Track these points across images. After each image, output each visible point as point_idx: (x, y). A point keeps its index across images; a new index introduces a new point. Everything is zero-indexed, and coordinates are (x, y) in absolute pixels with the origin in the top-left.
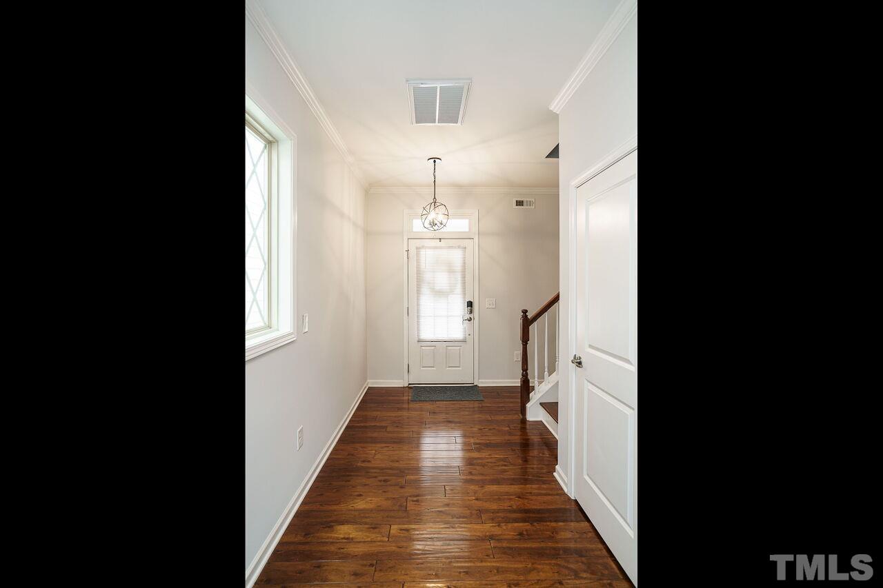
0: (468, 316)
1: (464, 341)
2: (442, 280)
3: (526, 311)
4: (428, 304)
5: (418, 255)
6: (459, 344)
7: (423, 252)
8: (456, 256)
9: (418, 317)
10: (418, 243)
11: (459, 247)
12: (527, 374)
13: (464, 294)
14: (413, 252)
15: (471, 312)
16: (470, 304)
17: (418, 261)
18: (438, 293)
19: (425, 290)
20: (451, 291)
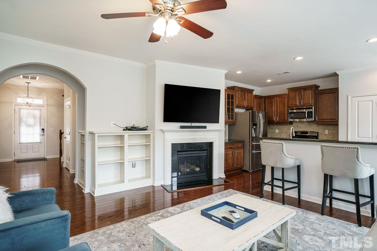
0: (42, 134)
1: (40, 143)
2: (31, 121)
3: (61, 130)
4: (24, 129)
5: (20, 112)
6: (39, 144)
7: (22, 111)
8: (37, 113)
9: (20, 134)
10: (20, 107)
11: (38, 109)
12: (61, 148)
13: (40, 126)
14: (17, 110)
15: (43, 132)
16: (43, 130)
17: (20, 114)
18: (29, 126)
19: (23, 124)
20: (35, 125)
